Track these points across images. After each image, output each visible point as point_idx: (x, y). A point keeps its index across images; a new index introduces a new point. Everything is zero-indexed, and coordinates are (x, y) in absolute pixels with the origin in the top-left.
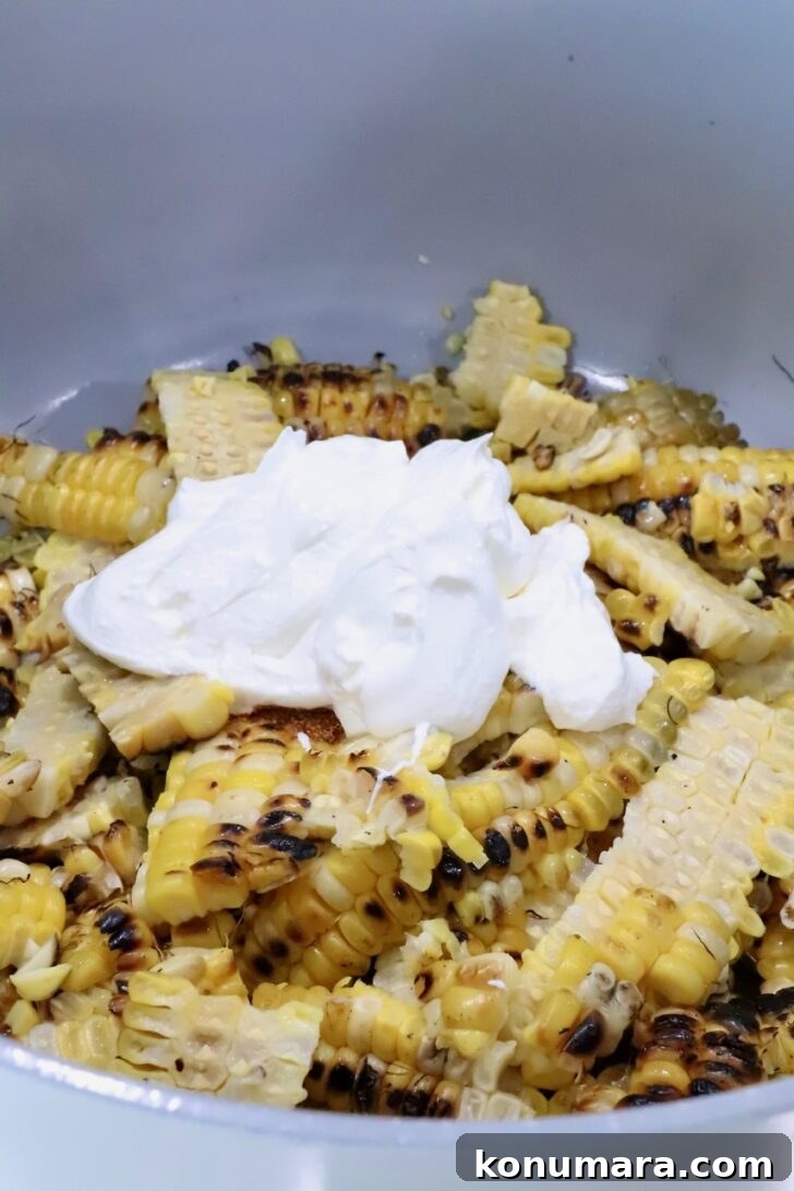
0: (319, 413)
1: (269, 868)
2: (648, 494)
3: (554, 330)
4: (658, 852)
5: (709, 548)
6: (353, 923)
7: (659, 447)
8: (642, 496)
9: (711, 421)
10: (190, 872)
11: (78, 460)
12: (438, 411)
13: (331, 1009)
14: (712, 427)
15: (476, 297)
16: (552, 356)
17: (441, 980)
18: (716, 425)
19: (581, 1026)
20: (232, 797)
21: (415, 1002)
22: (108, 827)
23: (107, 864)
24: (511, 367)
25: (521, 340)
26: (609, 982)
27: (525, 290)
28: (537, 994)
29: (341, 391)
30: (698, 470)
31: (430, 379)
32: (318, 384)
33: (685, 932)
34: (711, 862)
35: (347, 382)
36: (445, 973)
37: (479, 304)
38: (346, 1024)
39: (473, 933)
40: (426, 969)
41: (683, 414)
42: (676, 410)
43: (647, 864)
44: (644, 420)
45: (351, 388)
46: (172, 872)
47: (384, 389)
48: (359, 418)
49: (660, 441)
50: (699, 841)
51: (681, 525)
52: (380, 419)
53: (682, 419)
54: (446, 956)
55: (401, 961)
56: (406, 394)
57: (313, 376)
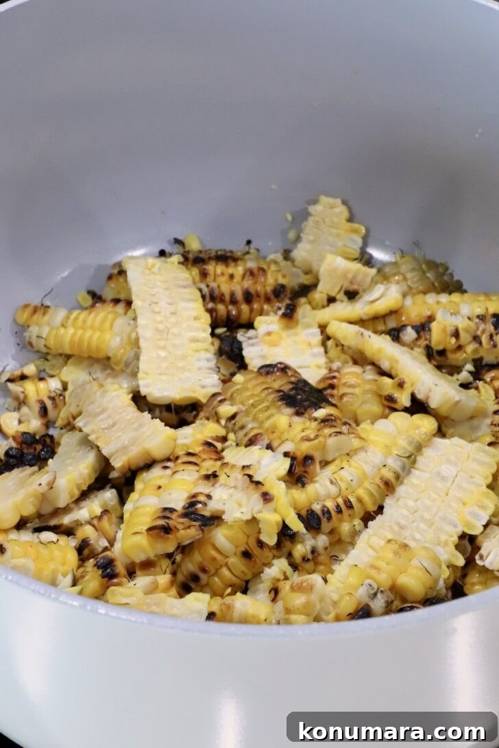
0: (214, 280)
1: (188, 530)
2: (406, 322)
3: (356, 226)
4: (403, 522)
5: (442, 353)
6: (235, 561)
7: (414, 295)
8: (403, 324)
9: (446, 278)
10: (145, 532)
11: (79, 314)
12: (284, 276)
13: (223, 608)
14: (447, 282)
15: (309, 204)
16: (353, 241)
17: (283, 591)
18: (448, 281)
19: (359, 611)
20: (170, 494)
21: (269, 603)
22: (100, 514)
23: (100, 533)
24: (327, 247)
25: (334, 231)
26: (373, 589)
27: (339, 201)
28: (335, 597)
29: (227, 266)
30: (435, 307)
31: (279, 257)
32: (213, 263)
33: (415, 562)
34: (433, 527)
35: (230, 261)
36: (285, 587)
37: (312, 209)
38: (232, 615)
39: (301, 567)
40: (275, 586)
41: (428, 275)
42: (424, 272)
43: (396, 528)
44: (405, 279)
45: (232, 264)
46: (136, 533)
47: (251, 264)
48: (238, 283)
49: (414, 291)
50: (427, 516)
51: (426, 340)
52: (250, 282)
53: (428, 278)
54: (286, 578)
55: (262, 582)
56: (265, 267)
57: (210, 258)
